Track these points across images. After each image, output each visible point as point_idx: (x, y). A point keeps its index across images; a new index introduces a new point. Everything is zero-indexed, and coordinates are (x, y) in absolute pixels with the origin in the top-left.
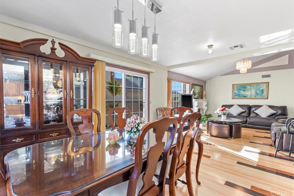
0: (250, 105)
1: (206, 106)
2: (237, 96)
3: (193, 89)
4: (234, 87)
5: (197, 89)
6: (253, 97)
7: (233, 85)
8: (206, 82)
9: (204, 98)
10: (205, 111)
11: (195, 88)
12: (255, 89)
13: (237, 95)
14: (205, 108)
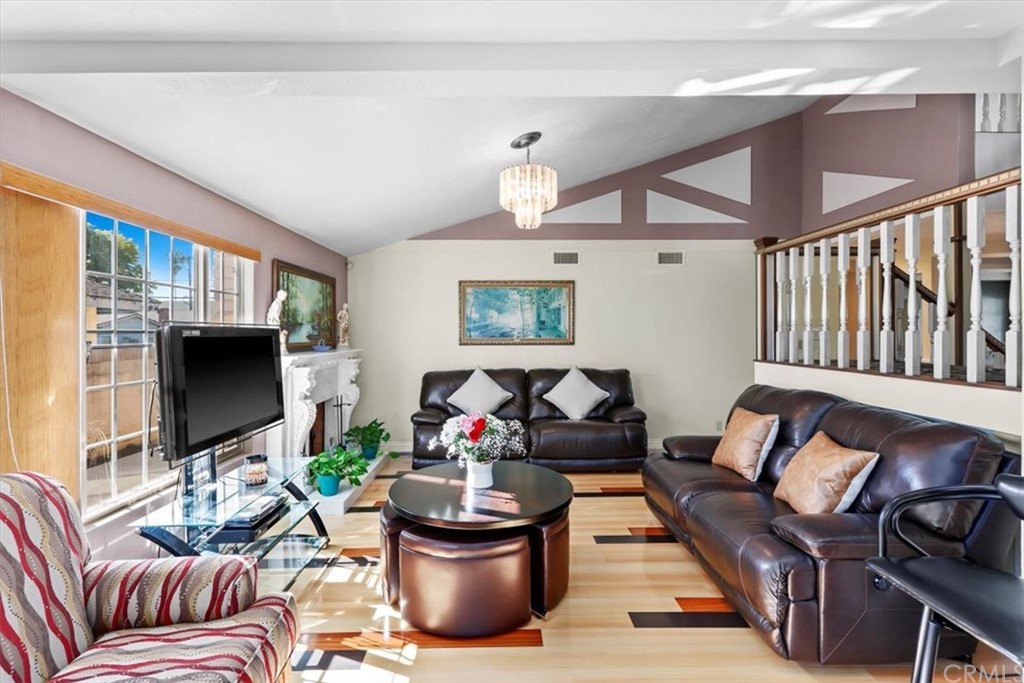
0: (524, 371)
1: (352, 382)
2: (477, 333)
3: (282, 295)
4: (464, 290)
5: (307, 296)
6: (531, 337)
7: (460, 283)
8: (346, 264)
9: (340, 344)
10: (347, 411)
11: (293, 289)
12: (535, 307)
13: (476, 329)
14: (350, 394)
